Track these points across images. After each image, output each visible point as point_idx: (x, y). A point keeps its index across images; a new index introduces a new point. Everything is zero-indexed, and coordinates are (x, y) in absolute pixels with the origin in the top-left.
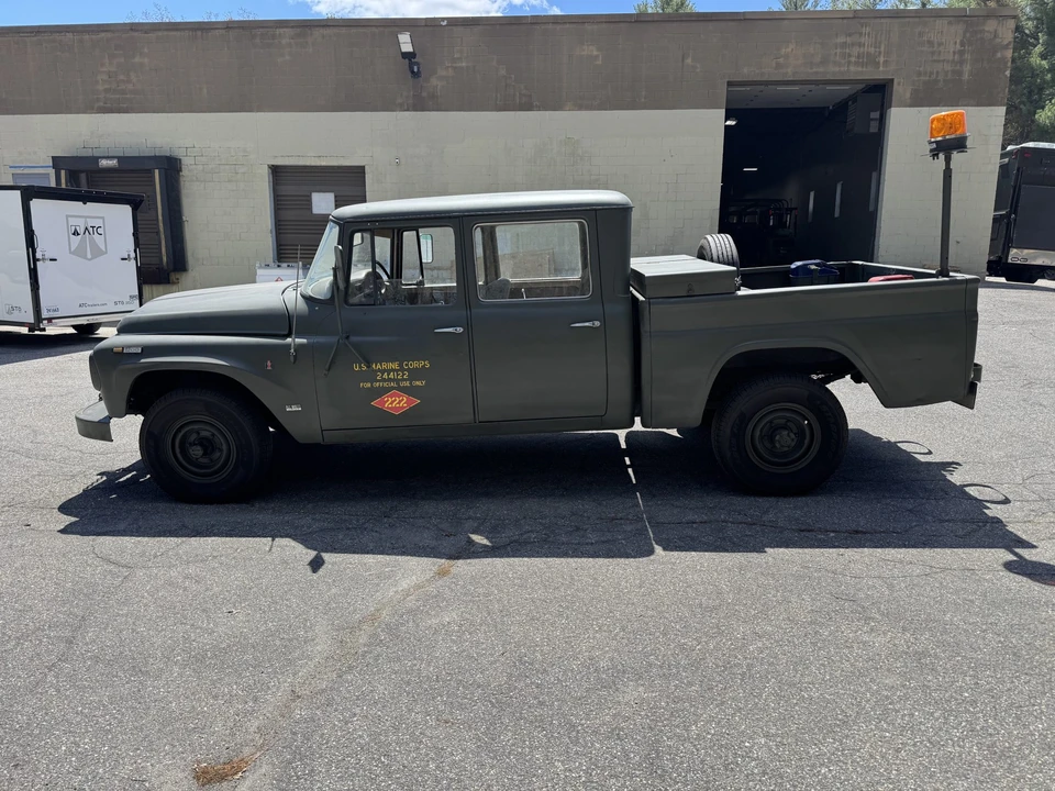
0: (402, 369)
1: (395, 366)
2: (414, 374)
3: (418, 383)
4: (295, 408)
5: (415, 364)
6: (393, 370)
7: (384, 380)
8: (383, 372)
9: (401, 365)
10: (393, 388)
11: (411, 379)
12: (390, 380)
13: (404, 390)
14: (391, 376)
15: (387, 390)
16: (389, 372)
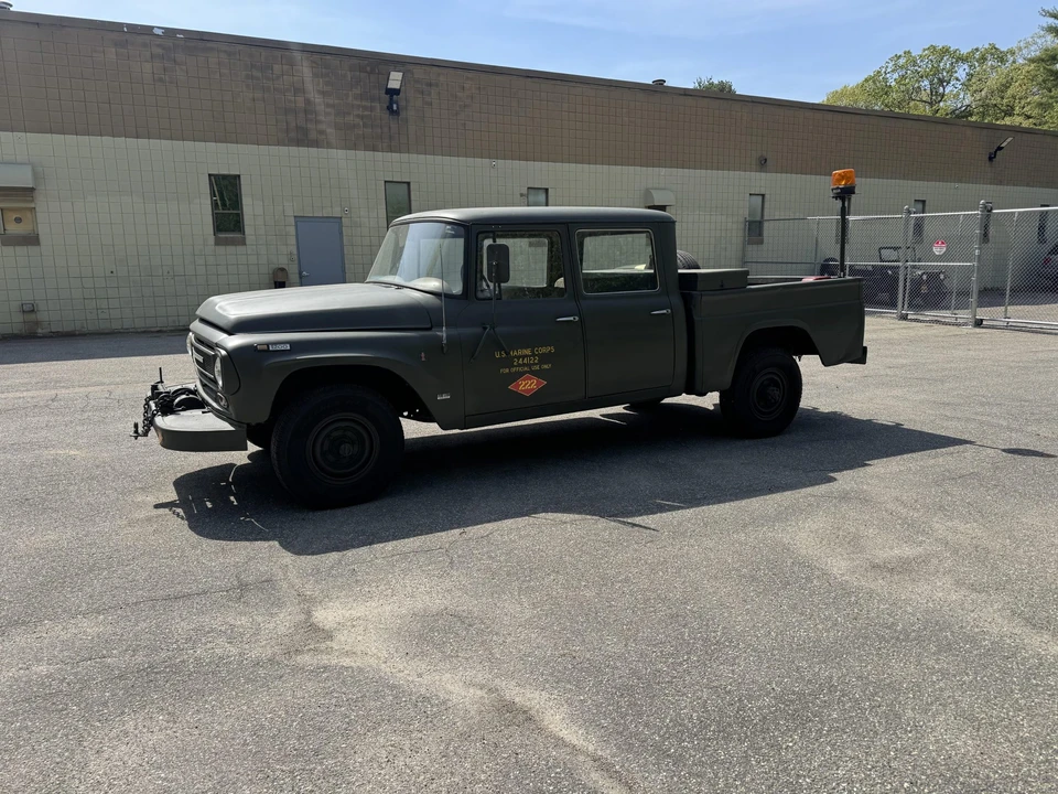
0: (534, 355)
1: (528, 352)
2: (544, 358)
3: (546, 367)
4: (446, 397)
5: (544, 350)
6: (527, 356)
7: (519, 365)
8: (518, 358)
9: (532, 351)
10: (526, 372)
11: (540, 363)
12: (524, 365)
13: (534, 373)
14: (525, 361)
15: (520, 375)
16: (524, 357)
